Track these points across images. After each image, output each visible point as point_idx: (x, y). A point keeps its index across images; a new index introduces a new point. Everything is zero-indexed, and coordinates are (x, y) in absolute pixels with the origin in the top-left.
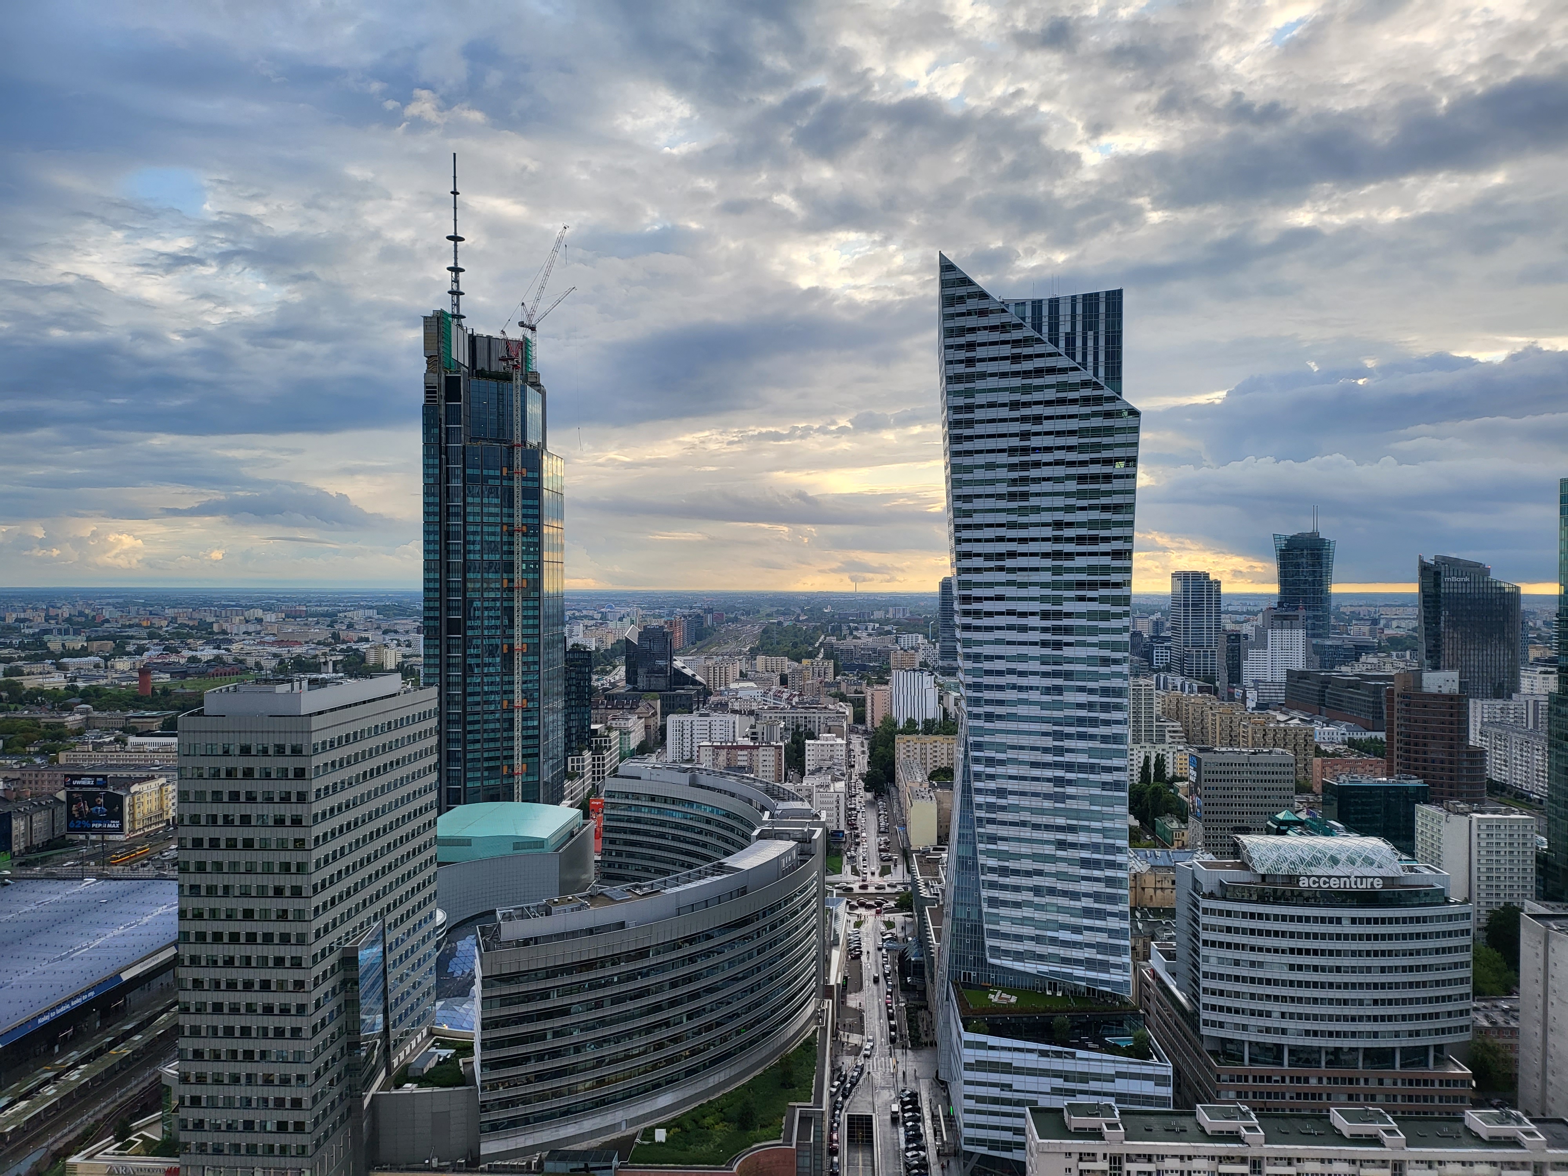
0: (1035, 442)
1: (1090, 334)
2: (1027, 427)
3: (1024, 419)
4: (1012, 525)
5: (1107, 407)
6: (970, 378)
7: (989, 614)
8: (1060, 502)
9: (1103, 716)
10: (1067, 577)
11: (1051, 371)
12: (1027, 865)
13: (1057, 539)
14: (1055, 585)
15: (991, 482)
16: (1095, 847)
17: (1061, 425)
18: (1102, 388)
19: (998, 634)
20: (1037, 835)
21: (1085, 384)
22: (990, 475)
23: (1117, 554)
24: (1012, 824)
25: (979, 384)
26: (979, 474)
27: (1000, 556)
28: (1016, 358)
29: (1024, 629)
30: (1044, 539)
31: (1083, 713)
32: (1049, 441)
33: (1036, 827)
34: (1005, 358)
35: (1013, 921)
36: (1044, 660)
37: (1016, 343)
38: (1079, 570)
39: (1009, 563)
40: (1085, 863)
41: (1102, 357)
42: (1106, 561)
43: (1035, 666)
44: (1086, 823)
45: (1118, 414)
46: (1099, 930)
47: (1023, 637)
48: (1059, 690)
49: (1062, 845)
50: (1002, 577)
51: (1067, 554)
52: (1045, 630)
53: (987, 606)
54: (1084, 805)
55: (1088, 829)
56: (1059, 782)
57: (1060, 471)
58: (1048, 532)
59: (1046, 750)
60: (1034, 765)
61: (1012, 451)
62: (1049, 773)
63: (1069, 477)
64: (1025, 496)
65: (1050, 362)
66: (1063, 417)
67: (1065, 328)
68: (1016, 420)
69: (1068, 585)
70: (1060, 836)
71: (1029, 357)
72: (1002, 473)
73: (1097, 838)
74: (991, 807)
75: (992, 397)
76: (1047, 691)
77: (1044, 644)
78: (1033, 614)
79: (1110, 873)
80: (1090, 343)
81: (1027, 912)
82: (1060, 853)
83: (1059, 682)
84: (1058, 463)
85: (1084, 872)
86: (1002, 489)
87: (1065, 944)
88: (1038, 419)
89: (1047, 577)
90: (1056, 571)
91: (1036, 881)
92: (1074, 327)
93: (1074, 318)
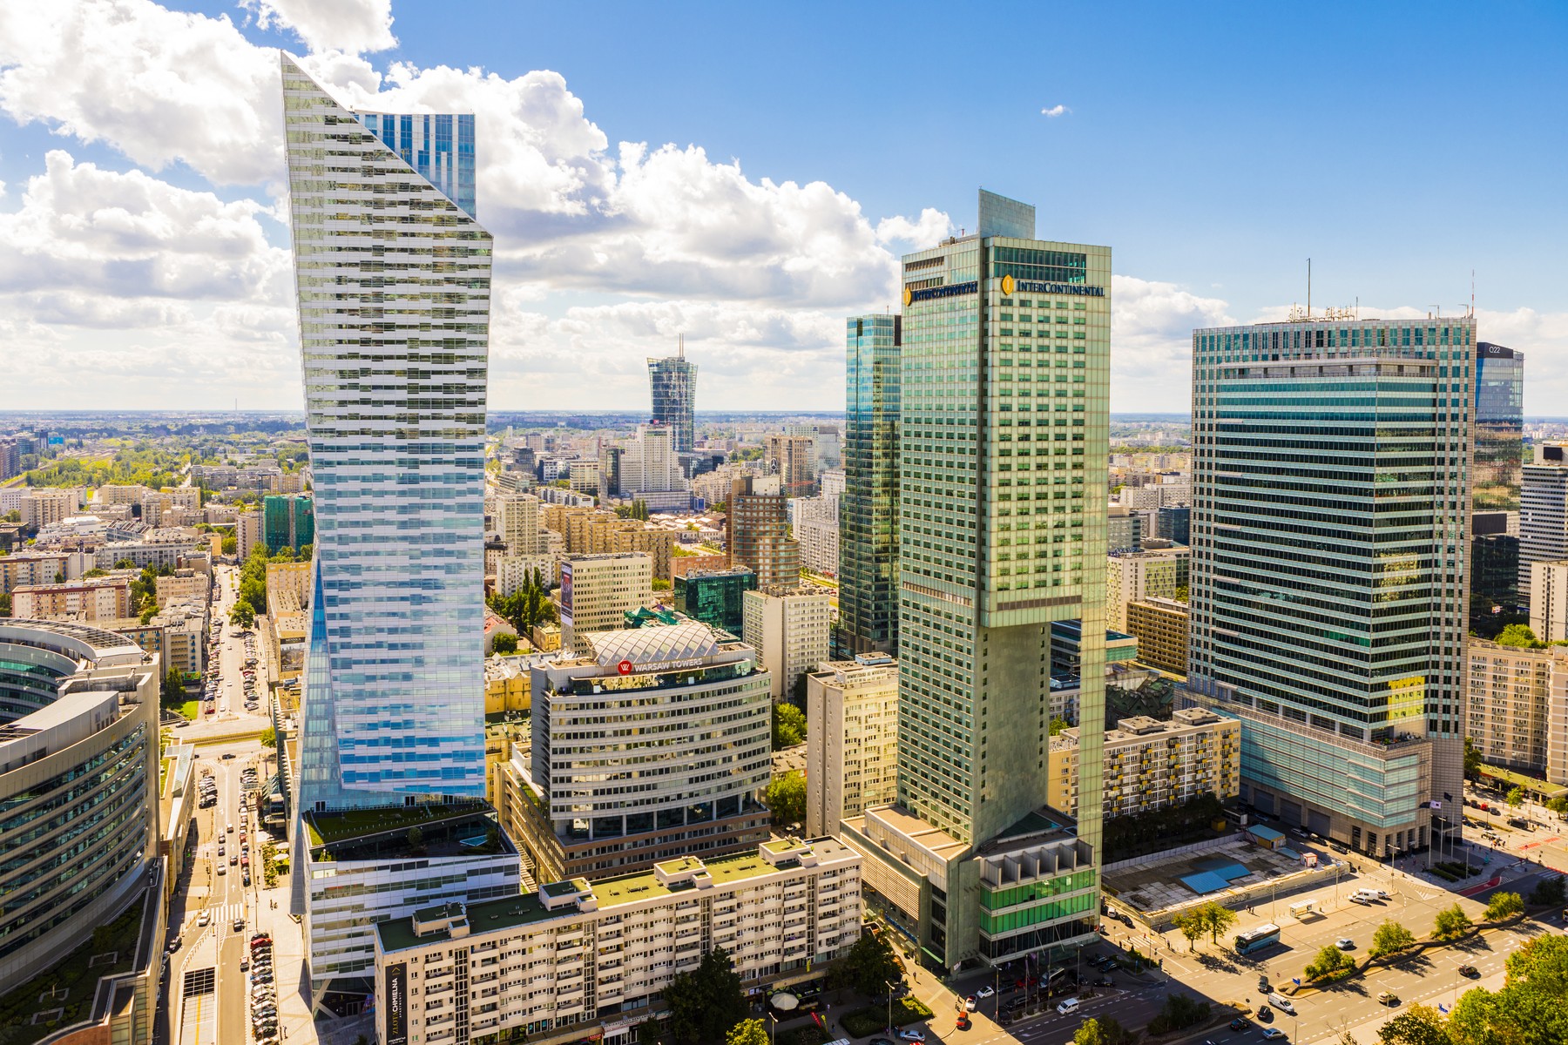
0: (388, 258)
1: (444, 155)
2: (380, 242)
3: (378, 234)
4: (366, 342)
5: (461, 228)
7: (343, 434)
8: (415, 320)
10: (423, 395)
11: (405, 187)
12: (383, 686)
13: (413, 357)
14: (412, 403)
15: (344, 297)
17: (415, 243)
18: (455, 209)
19: (352, 454)
20: (392, 655)
21: (439, 204)
22: (341, 289)
23: (471, 373)
24: (367, 646)
25: (328, 194)
26: (329, 288)
27: (354, 374)
28: (367, 172)
29: (379, 448)
30: (399, 357)
31: (439, 530)
32: (403, 258)
34: (356, 170)
35: (368, 743)
36: (403, 480)
37: (366, 156)
38: (436, 388)
39: (363, 381)
41: (455, 179)
42: (462, 379)
43: (391, 486)
45: (472, 236)
47: (378, 456)
48: (415, 508)
50: (357, 395)
51: (422, 372)
52: (401, 449)
53: (340, 425)
56: (415, 600)
57: (414, 289)
58: (403, 350)
59: (402, 569)
60: (392, 584)
61: (366, 265)
62: (407, 592)
63: (425, 296)
64: (380, 312)
65: (403, 179)
66: (417, 235)
67: (418, 145)
68: (368, 234)
69: (425, 403)
70: (418, 653)
71: (381, 172)
72: (353, 288)
73: (454, 652)
74: (345, 632)
75: (342, 209)
76: (403, 509)
77: (401, 462)
78: (389, 433)
80: (443, 164)
81: (384, 733)
83: (416, 500)
84: (412, 281)
86: (355, 304)
87: (424, 757)
88: (390, 235)
89: (403, 395)
90: (413, 389)
91: (393, 700)
92: (427, 145)
93: (427, 136)
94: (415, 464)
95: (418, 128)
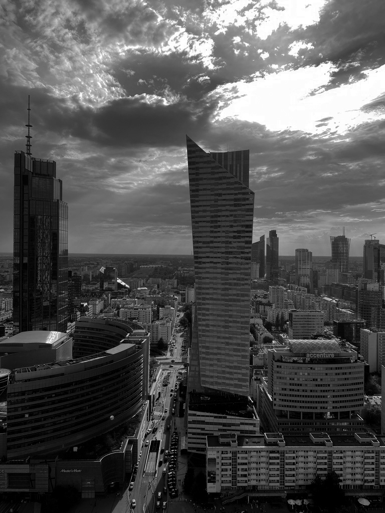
0: (220, 203)
1: (238, 165)
2: (217, 197)
3: (216, 195)
4: (212, 232)
5: (243, 191)
6: (197, 180)
7: (204, 263)
8: (228, 224)
9: (242, 298)
10: (230, 250)
11: (225, 178)
12: (215, 351)
13: (227, 237)
14: (227, 253)
15: (205, 217)
16: (238, 345)
17: (228, 197)
18: (242, 184)
19: (207, 270)
20: (219, 340)
21: (236, 183)
22: (204, 214)
23: (246, 242)
24: (211, 336)
25: (200, 182)
26: (201, 214)
27: (208, 243)
28: (213, 173)
29: (216, 268)
30: (223, 237)
31: (235, 297)
32: (224, 203)
33: (219, 337)
34: (209, 173)
35: (210, 371)
36: (222, 279)
37: (213, 168)
38: (234, 248)
39: (211, 245)
40: (235, 350)
41: (242, 173)
42: (243, 244)
43: (220, 281)
44: (236, 336)
45: (247, 193)
46: (239, 373)
47: (215, 271)
48: (227, 289)
49: (227, 344)
50: (208, 250)
51: (230, 242)
52: (222, 269)
53: (203, 260)
54: (235, 330)
55: (237, 338)
56: (226, 321)
57: (228, 213)
58: (224, 234)
59: (223, 310)
60: (218, 315)
61: (212, 206)
62: (223, 319)
63: (231, 216)
64: (216, 221)
65: (224, 175)
66: (229, 194)
67: (230, 163)
68: (213, 195)
69: (231, 253)
70: (227, 341)
71: (217, 173)
72: (208, 214)
73: (239, 341)
74: (203, 331)
75: (205, 187)
76: (223, 290)
77: (221, 273)
78: (219, 263)
79: (243, 353)
80: (238, 168)
81: (215, 368)
82: (227, 347)
83: (227, 286)
84: (227, 210)
85: (235, 353)
86: (208, 219)
87: (228, 379)
88: (220, 195)
89: (223, 250)
90: (227, 248)
91: (219, 357)
92: (233, 162)
94: (227, 274)
95: (230, 157)
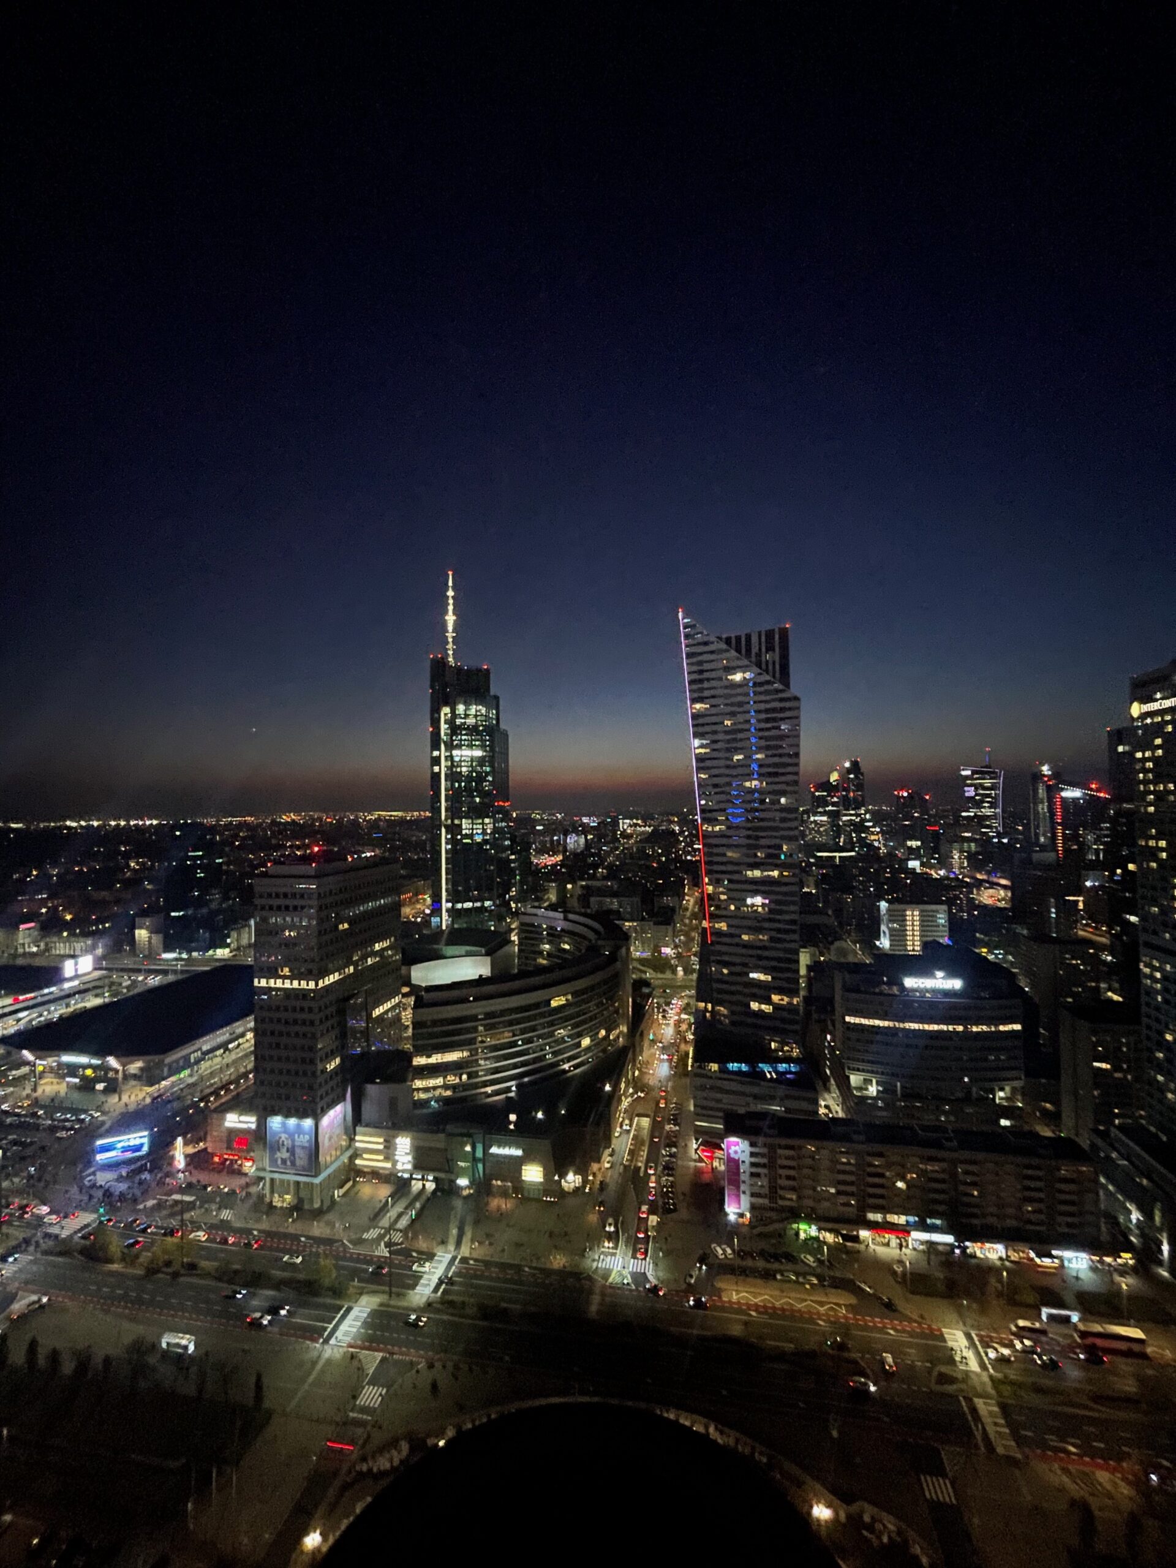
0: (739, 718)
5: (781, 695)
15: (716, 742)
34: (721, 669)
41: (778, 666)
45: (787, 699)
72: (722, 736)
86: (722, 745)
88: (740, 704)
92: (760, 649)
93: (760, 644)
94: (757, 838)
95: (754, 639)
